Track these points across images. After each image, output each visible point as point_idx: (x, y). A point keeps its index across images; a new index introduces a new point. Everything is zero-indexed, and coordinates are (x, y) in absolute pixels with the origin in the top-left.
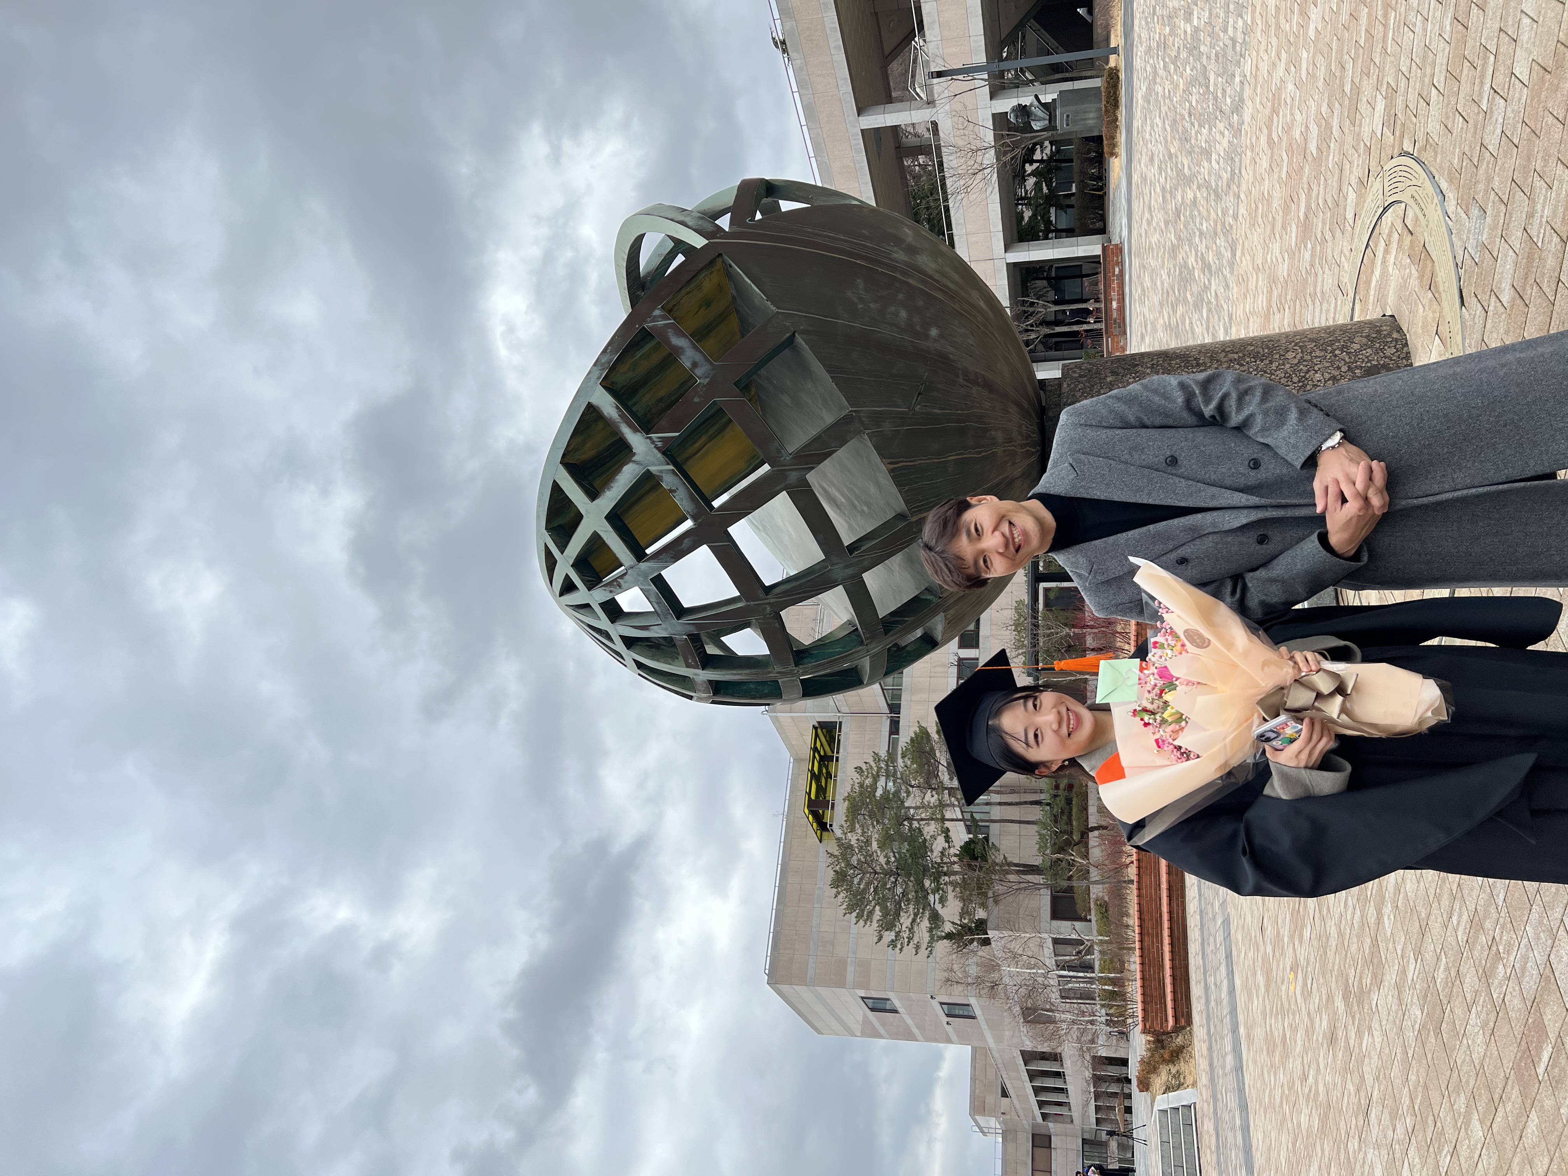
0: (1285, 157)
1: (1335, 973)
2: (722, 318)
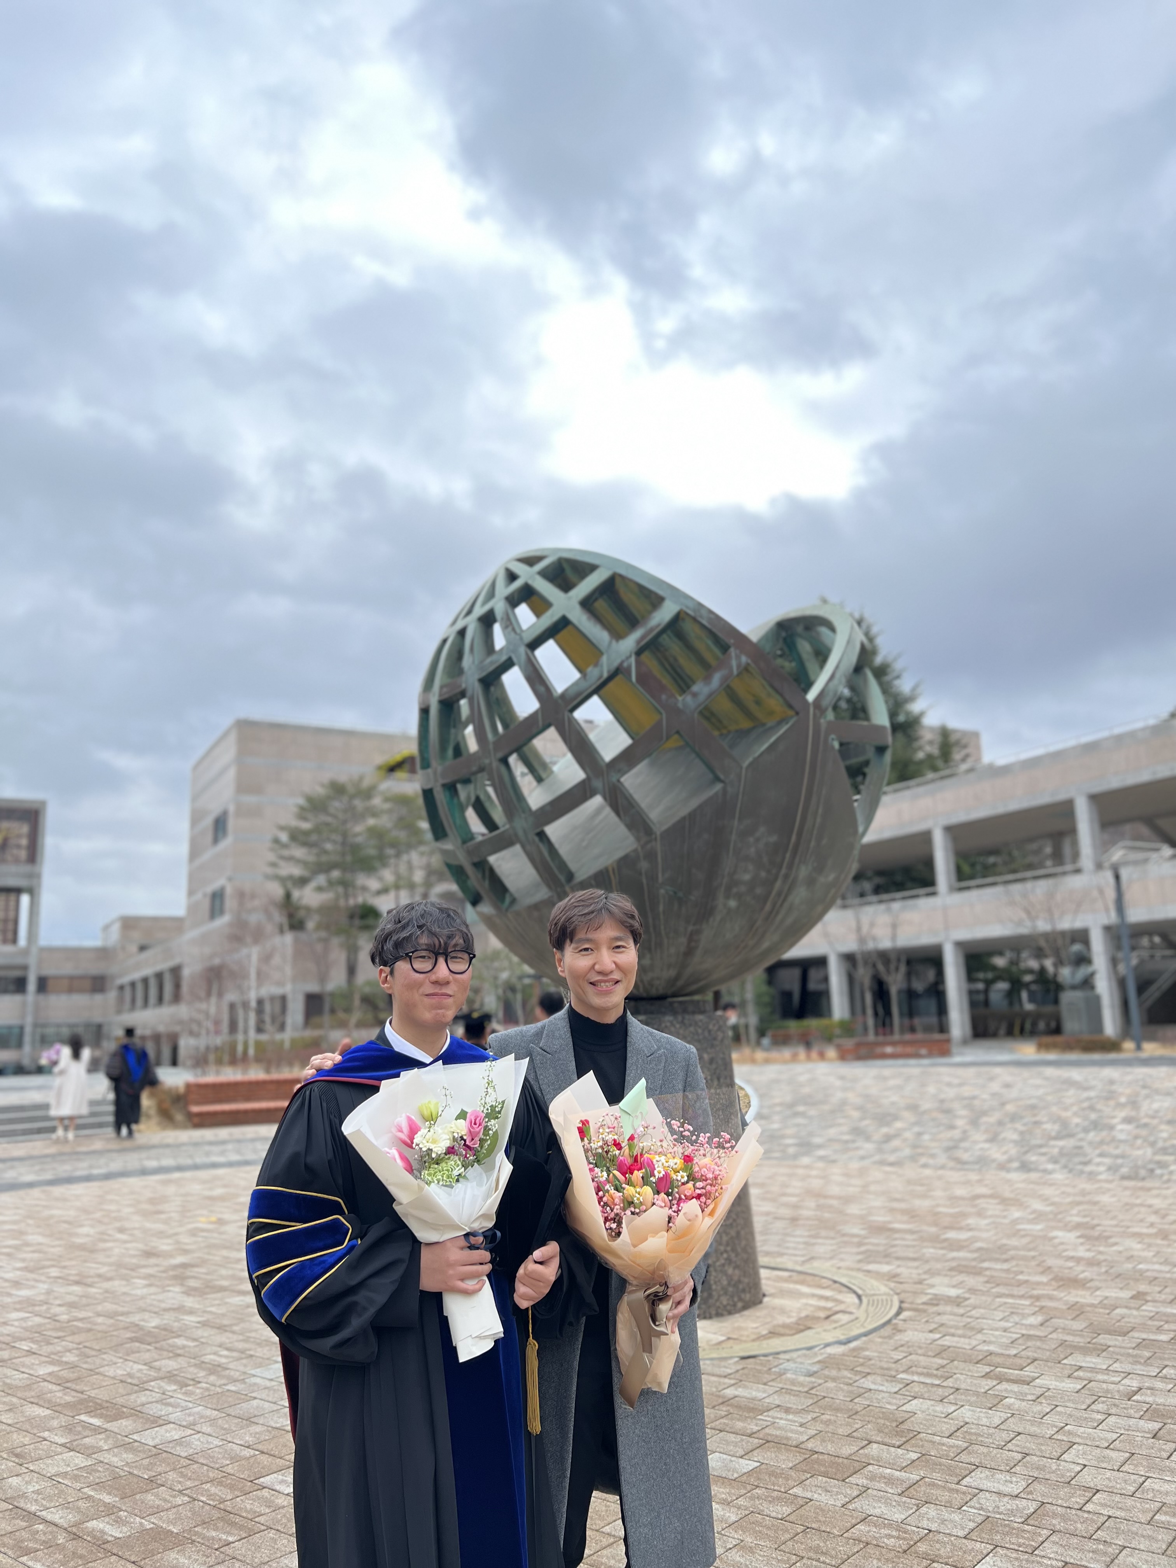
2: (747, 713)
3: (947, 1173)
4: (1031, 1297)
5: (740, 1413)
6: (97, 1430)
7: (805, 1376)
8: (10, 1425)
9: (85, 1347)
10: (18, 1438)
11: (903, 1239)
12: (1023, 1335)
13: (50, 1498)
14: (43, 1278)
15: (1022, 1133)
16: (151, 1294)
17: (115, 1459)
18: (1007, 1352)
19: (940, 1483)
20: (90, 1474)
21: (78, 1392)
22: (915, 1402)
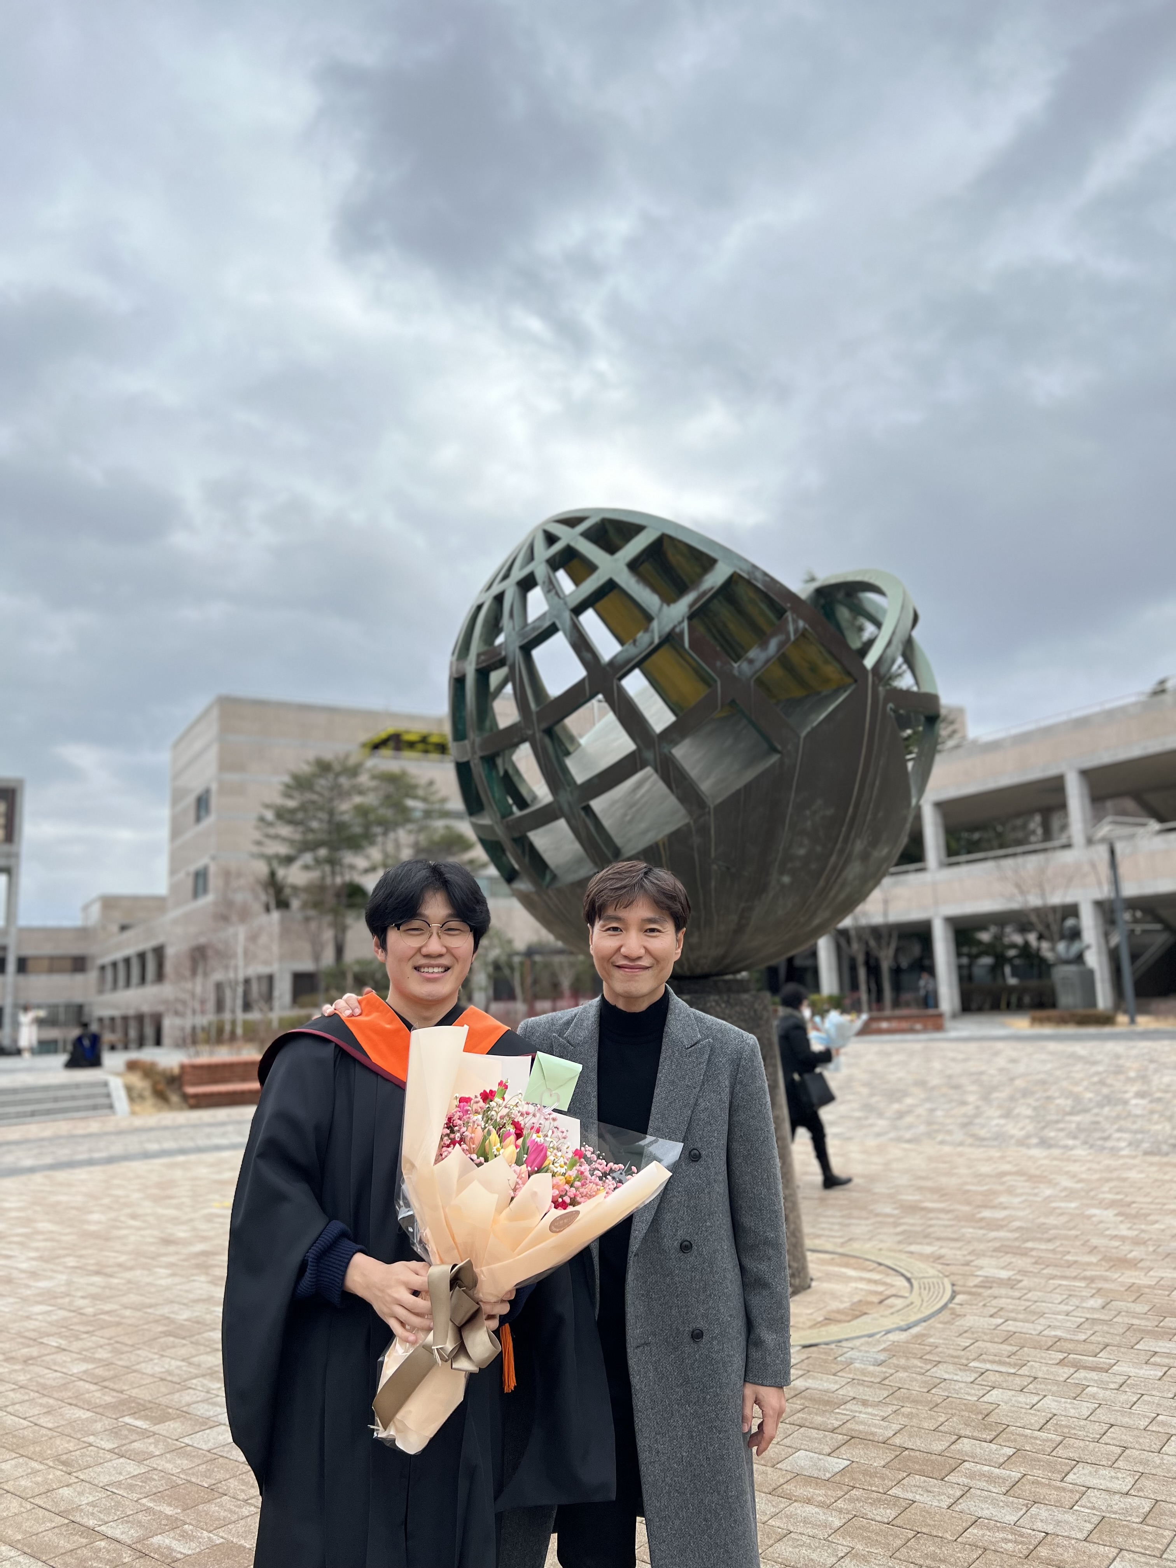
2: (800, 681)
3: (967, 1150)
4: (1085, 1278)
5: (816, 1406)
6: (145, 1434)
7: (874, 1365)
8: (50, 1429)
9: (117, 1342)
10: (63, 1445)
11: (938, 1219)
12: (1087, 1319)
13: (106, 1510)
14: (60, 1268)
15: (1035, 1109)
16: (176, 1284)
17: (169, 1466)
18: (1076, 1338)
19: (1043, 1480)
20: (145, 1482)
21: (118, 1392)
22: (995, 1392)
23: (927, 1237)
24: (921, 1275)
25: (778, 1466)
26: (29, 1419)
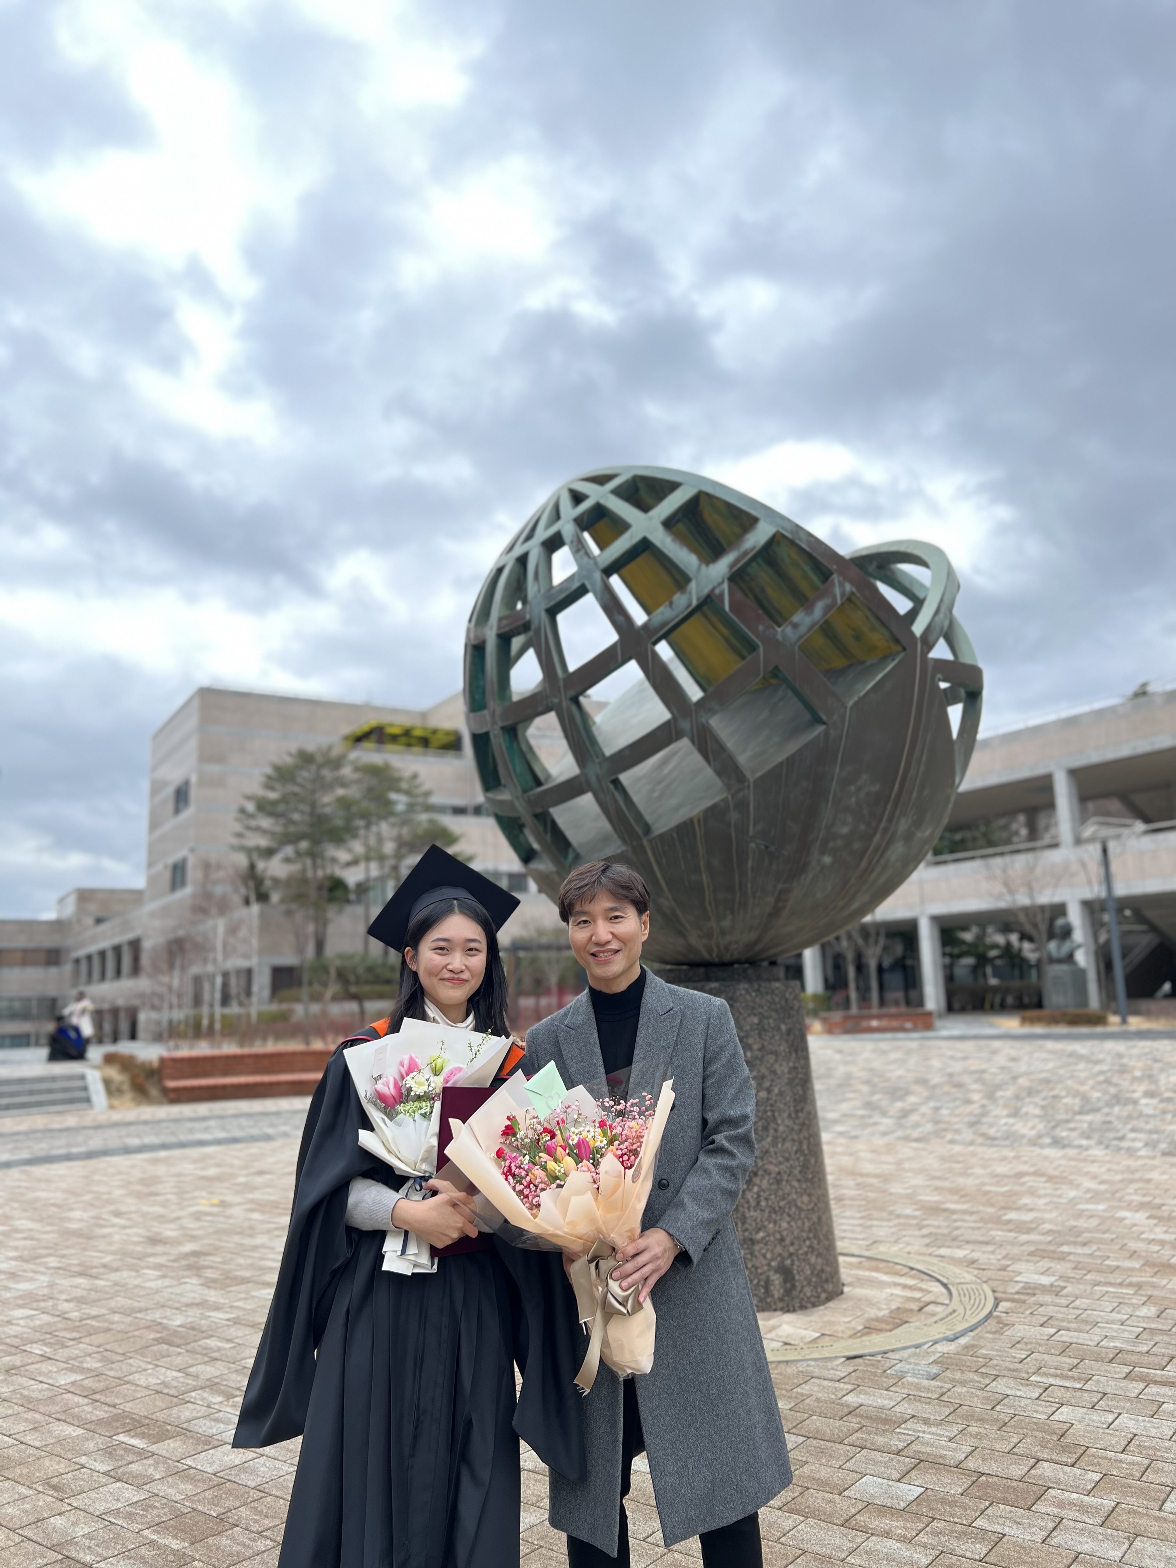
0: (1006, 1189)
1: (217, 1243)
2: (843, 650)
3: (981, 1150)
5: (875, 1426)
6: (142, 1454)
7: (928, 1379)
8: (38, 1448)
9: (106, 1350)
10: (52, 1466)
11: (963, 1221)
13: (104, 1543)
14: (42, 1269)
16: (166, 1287)
17: (171, 1491)
18: (1138, 1349)
20: (147, 1511)
21: (109, 1406)
22: (1064, 1409)
23: (954, 1240)
24: (958, 1281)
25: (846, 1493)
26: (14, 1436)
